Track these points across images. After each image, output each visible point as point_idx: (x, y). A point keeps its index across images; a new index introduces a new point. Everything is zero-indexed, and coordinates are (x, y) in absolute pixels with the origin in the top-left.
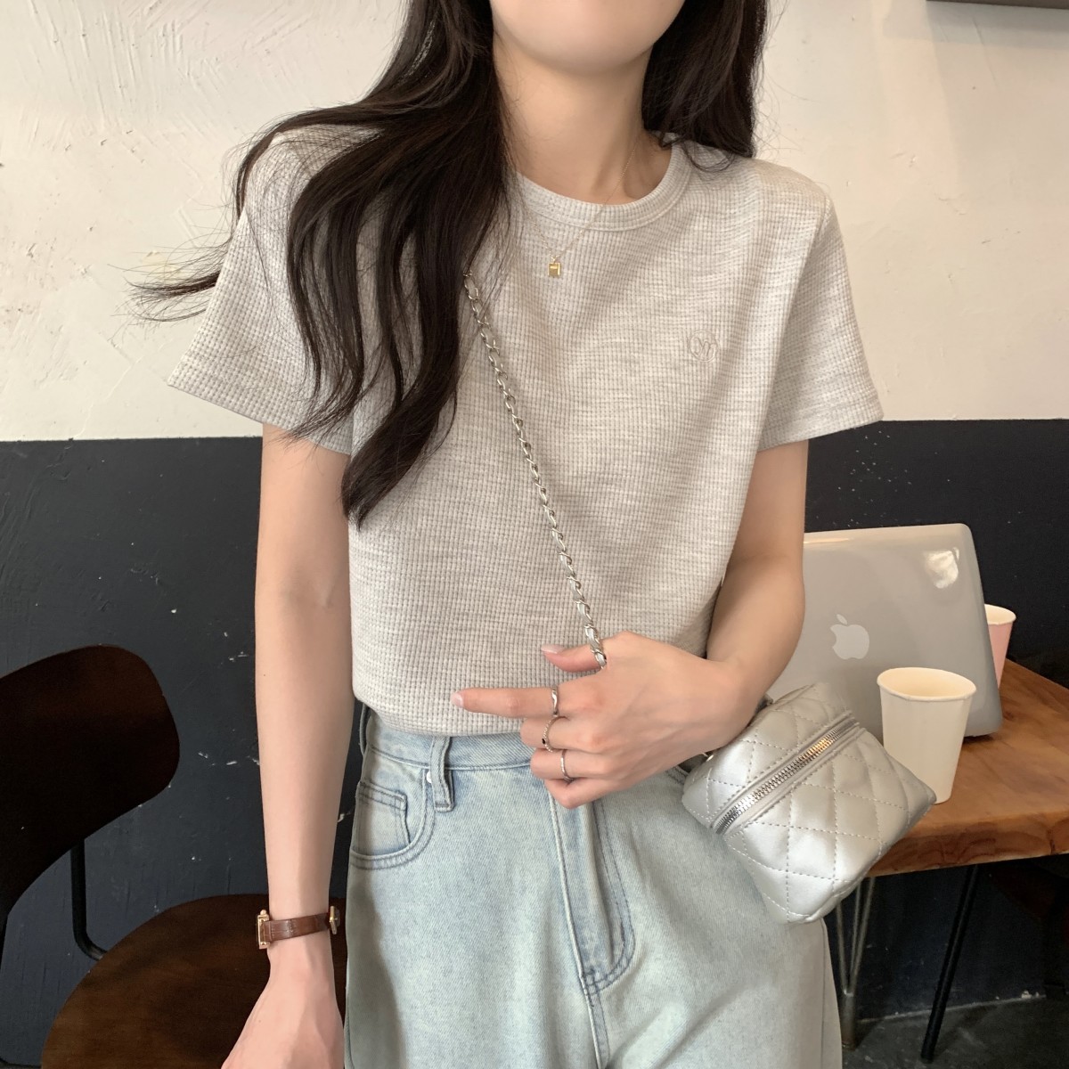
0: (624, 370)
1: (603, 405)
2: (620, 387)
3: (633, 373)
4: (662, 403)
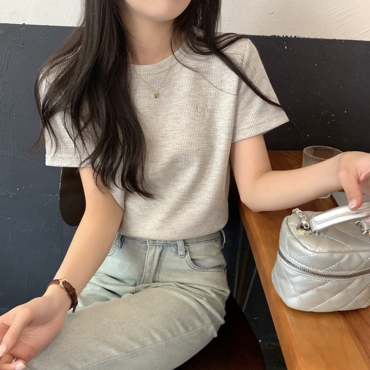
0: (175, 122)
1: (169, 137)
2: (174, 129)
3: (178, 123)
4: (189, 133)
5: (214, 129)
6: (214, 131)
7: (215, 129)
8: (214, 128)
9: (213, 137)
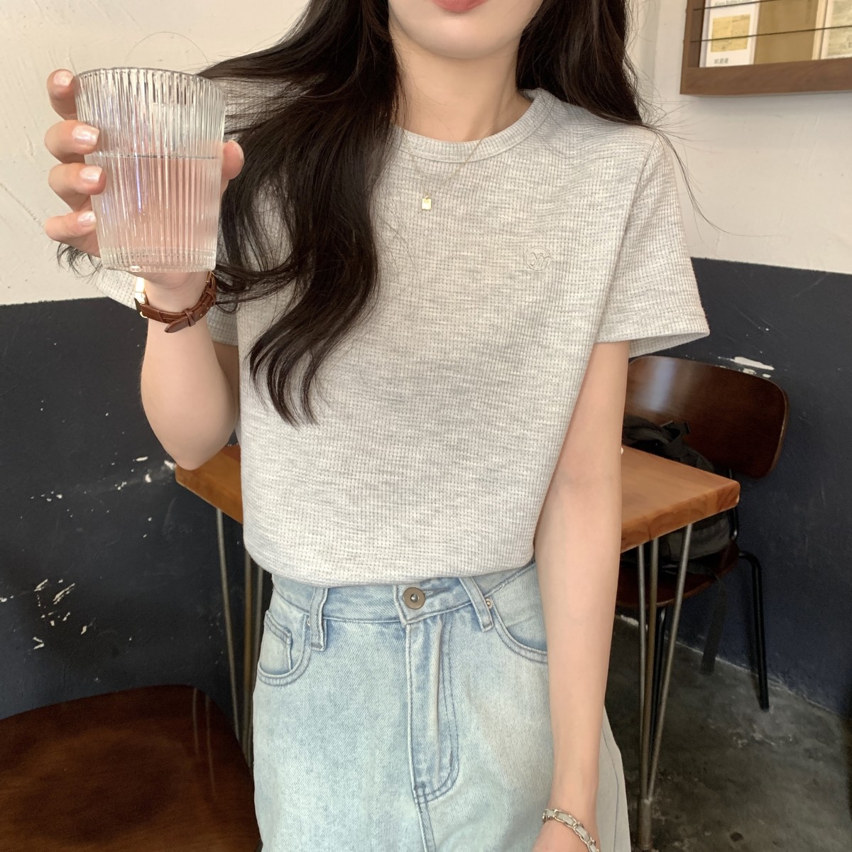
0: (467, 278)
3: (474, 280)
5: (556, 308)
6: (556, 312)
7: (560, 309)
8: (557, 304)
9: (550, 324)
